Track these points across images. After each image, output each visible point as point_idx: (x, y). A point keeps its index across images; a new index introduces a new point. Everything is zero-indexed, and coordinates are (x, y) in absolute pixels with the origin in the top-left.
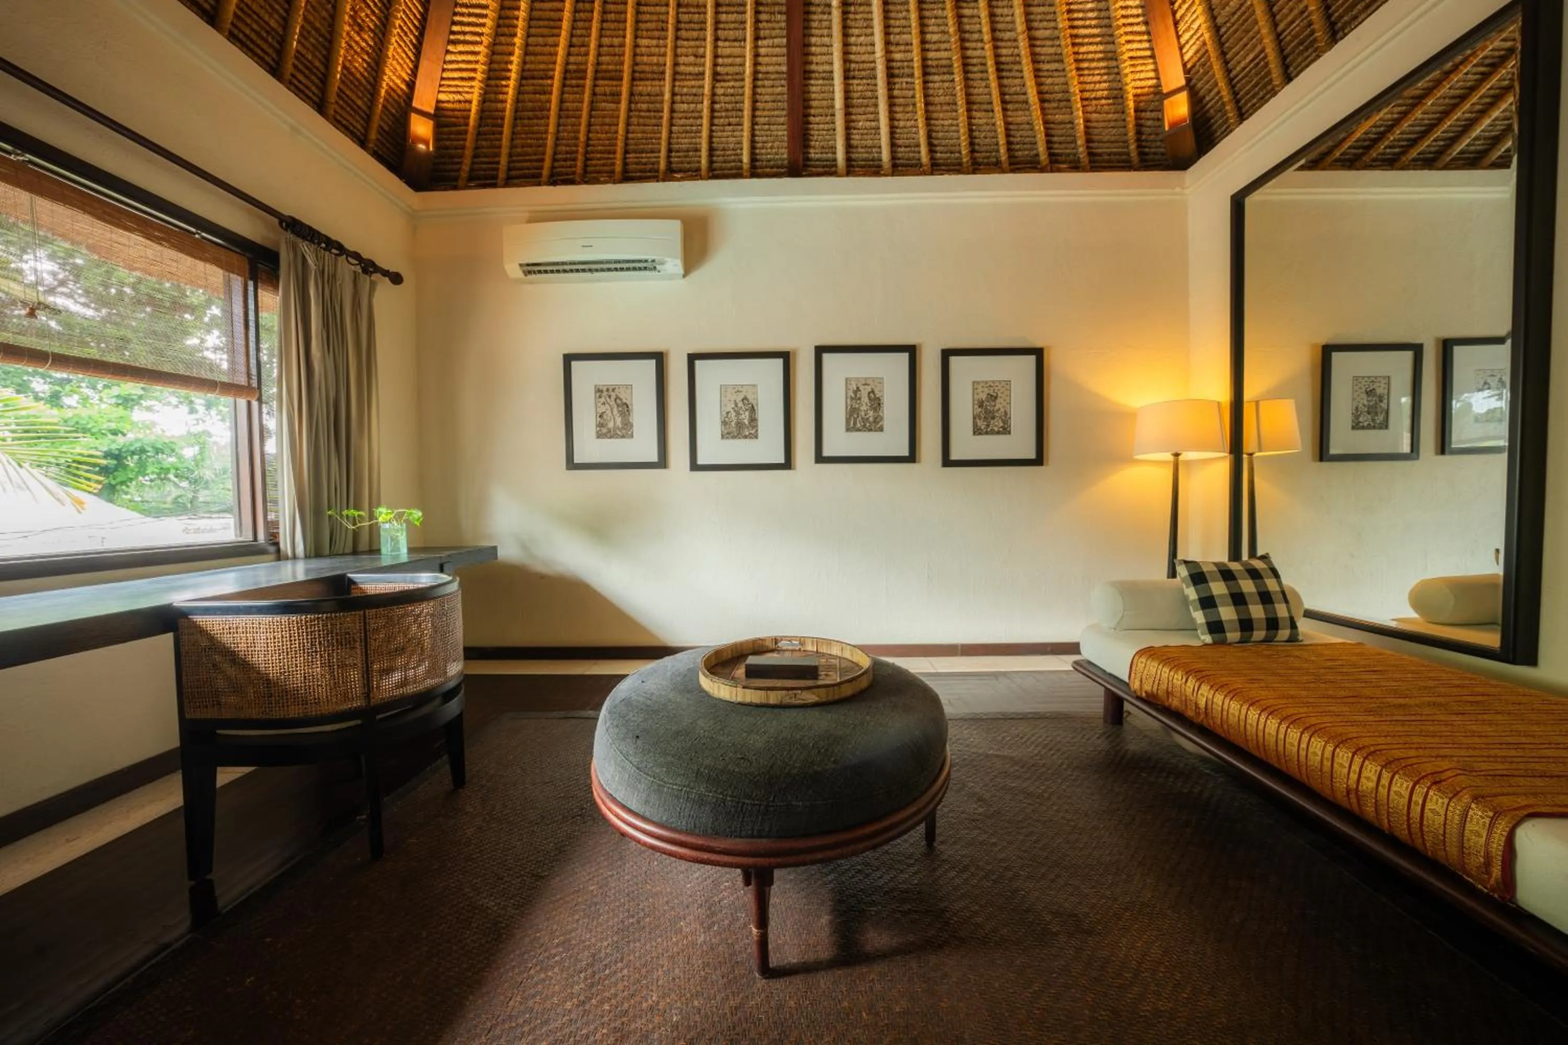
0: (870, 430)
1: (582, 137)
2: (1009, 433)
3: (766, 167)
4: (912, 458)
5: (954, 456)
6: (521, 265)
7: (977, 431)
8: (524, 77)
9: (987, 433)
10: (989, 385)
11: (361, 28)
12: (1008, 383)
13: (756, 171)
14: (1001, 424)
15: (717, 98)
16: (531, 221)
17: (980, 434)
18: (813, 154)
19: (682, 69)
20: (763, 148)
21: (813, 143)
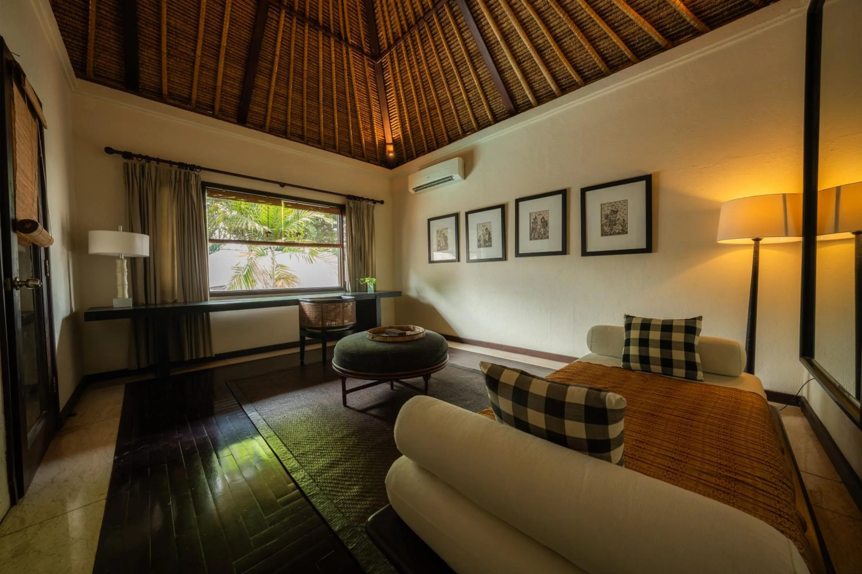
0: (542, 239)
1: (432, 134)
2: (627, 233)
3: (501, 116)
4: (564, 251)
5: (589, 249)
6: (413, 189)
7: (604, 233)
8: (410, 121)
9: (611, 234)
10: (612, 204)
11: (367, 129)
12: (626, 201)
13: (497, 119)
14: (621, 228)
15: (470, 99)
16: (420, 170)
17: (606, 235)
18: (519, 102)
19: (454, 94)
20: (496, 109)
21: (517, 98)
